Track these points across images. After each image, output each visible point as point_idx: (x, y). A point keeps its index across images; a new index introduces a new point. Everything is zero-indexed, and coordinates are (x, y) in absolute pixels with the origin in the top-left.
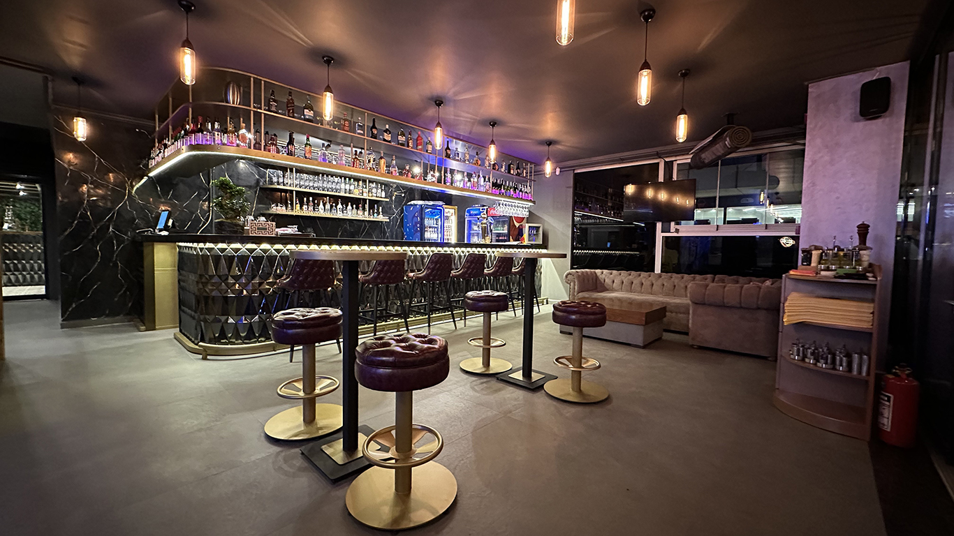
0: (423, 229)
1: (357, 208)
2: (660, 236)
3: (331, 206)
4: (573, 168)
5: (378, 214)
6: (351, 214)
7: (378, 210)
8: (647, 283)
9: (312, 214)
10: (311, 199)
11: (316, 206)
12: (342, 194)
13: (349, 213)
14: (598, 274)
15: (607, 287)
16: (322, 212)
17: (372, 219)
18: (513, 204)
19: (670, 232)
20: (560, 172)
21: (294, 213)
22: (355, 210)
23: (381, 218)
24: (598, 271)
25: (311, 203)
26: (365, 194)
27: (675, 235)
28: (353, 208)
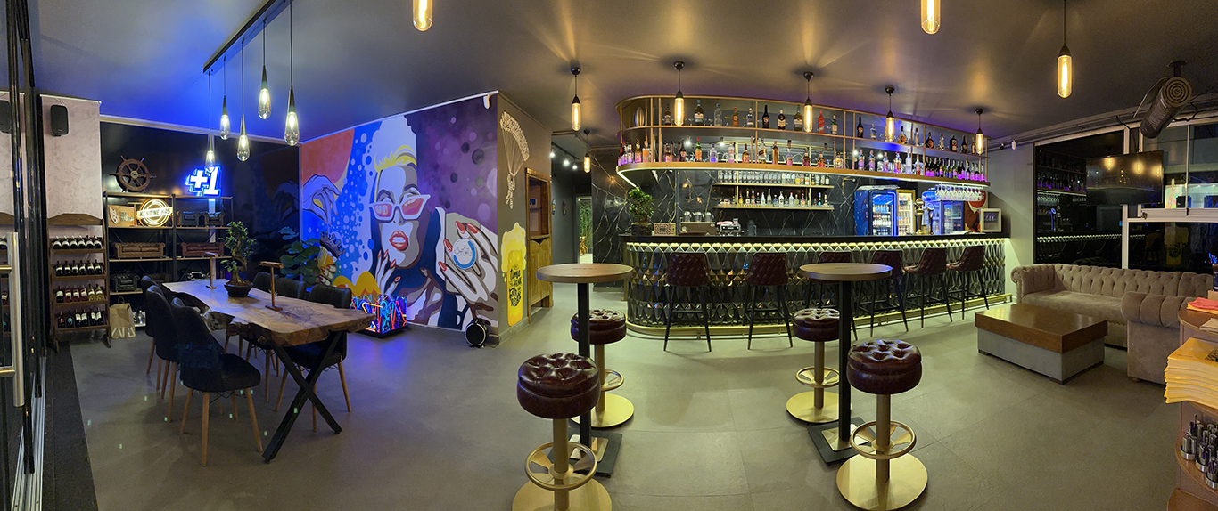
0: (871, 217)
1: (800, 198)
2: (1126, 222)
3: (773, 198)
4: (1033, 140)
5: (823, 203)
6: (792, 204)
7: (823, 198)
8: (1107, 282)
9: (754, 206)
10: (753, 192)
11: (758, 199)
12: (783, 184)
13: (791, 203)
14: (1056, 270)
15: (1065, 286)
16: (764, 204)
17: (815, 208)
18: (959, 187)
19: (1137, 217)
20: (1017, 146)
21: (738, 207)
22: (797, 200)
23: (826, 206)
24: (1057, 265)
25: (753, 196)
26: (807, 183)
27: (1142, 220)
28: (795, 198)
